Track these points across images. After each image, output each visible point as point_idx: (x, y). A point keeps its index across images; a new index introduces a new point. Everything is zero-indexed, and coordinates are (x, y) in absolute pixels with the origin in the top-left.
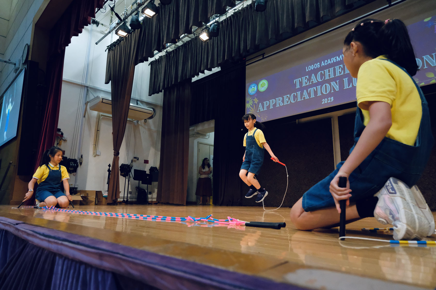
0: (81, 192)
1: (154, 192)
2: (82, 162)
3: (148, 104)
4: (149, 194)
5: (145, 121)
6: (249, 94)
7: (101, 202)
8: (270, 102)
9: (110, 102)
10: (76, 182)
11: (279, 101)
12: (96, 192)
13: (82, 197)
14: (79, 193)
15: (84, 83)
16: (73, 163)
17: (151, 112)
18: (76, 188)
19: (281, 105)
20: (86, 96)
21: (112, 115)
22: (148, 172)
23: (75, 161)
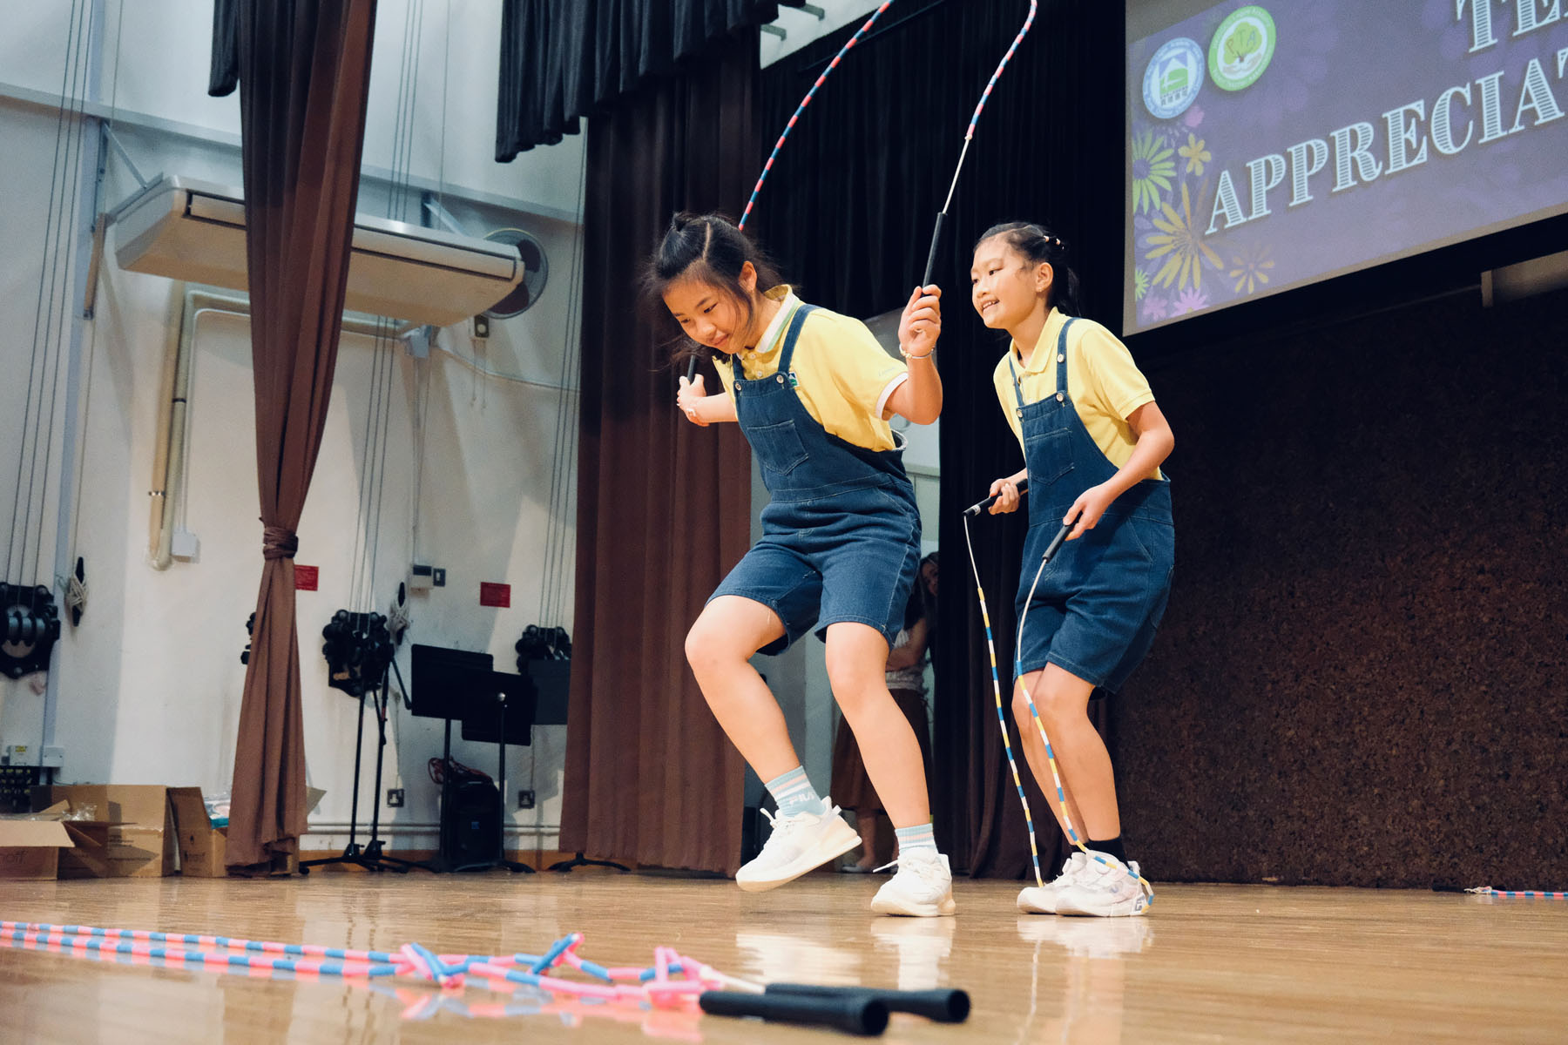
0: (76, 794)
1: (549, 789)
2: (81, 604)
3: (493, 213)
4: (522, 806)
5: (482, 328)
6: (1151, 109)
7: (202, 857)
8: (1288, 157)
9: (237, 214)
10: (47, 729)
11: (1354, 147)
12: (171, 793)
13: (71, 828)
14: (64, 805)
15: (78, 97)
16: (24, 612)
17: (505, 268)
18: (51, 772)
19: (1365, 178)
20: (98, 181)
21: (247, 294)
22: (505, 662)
23: (37, 599)
